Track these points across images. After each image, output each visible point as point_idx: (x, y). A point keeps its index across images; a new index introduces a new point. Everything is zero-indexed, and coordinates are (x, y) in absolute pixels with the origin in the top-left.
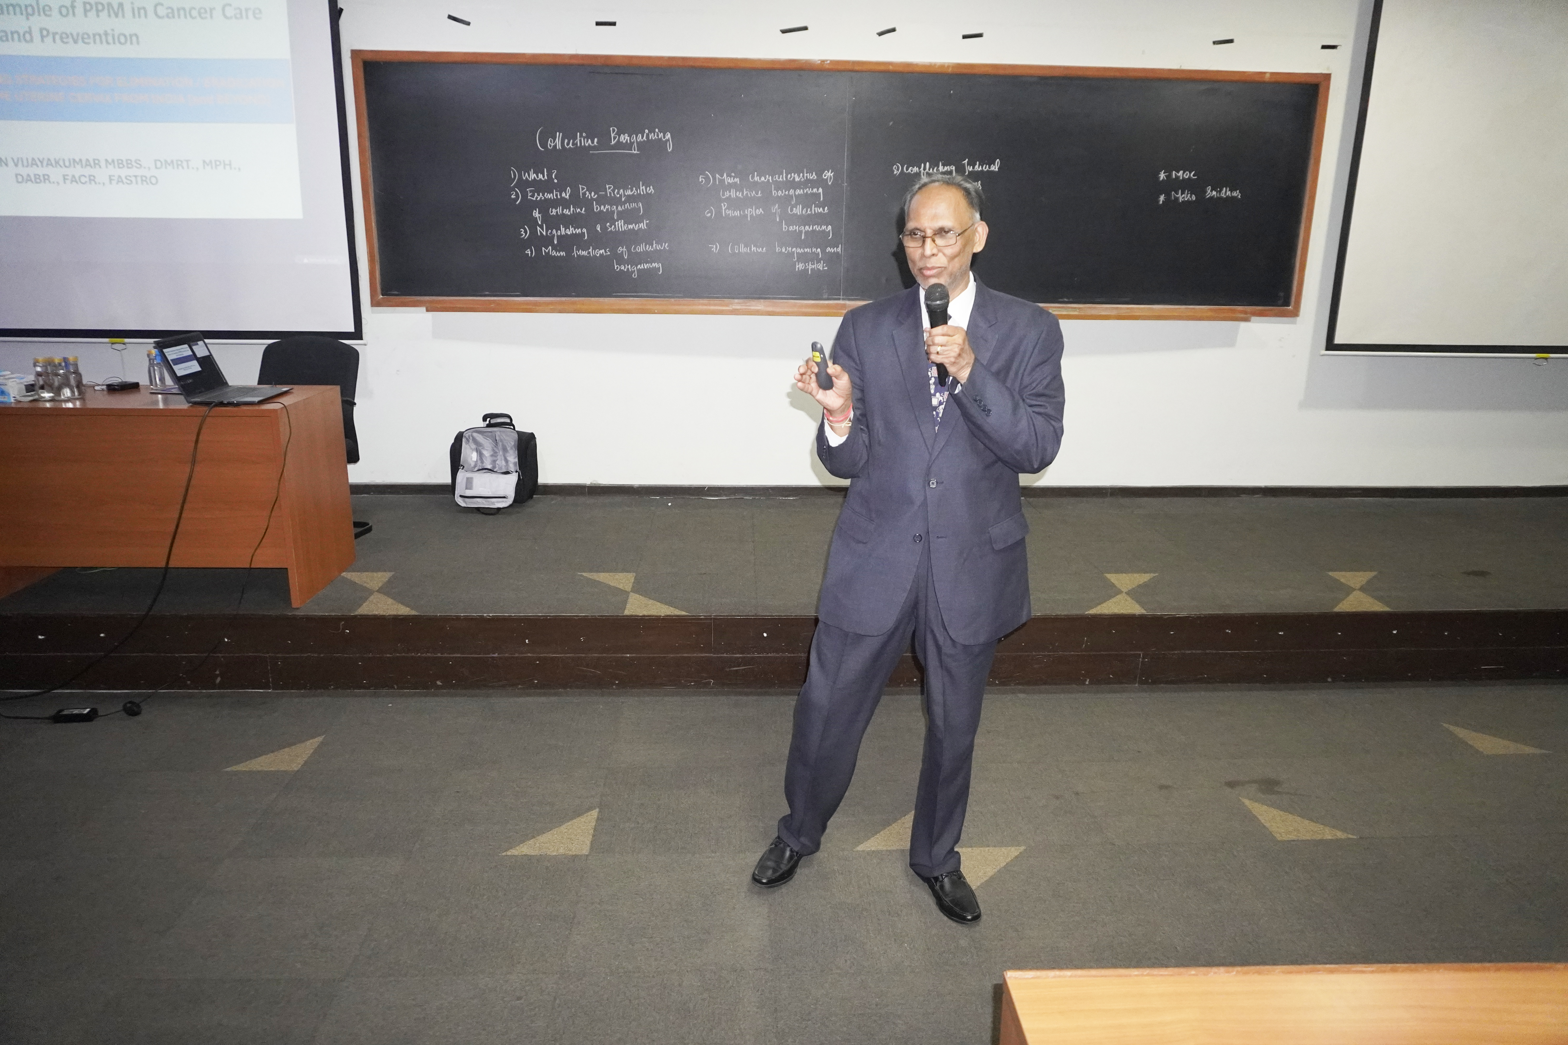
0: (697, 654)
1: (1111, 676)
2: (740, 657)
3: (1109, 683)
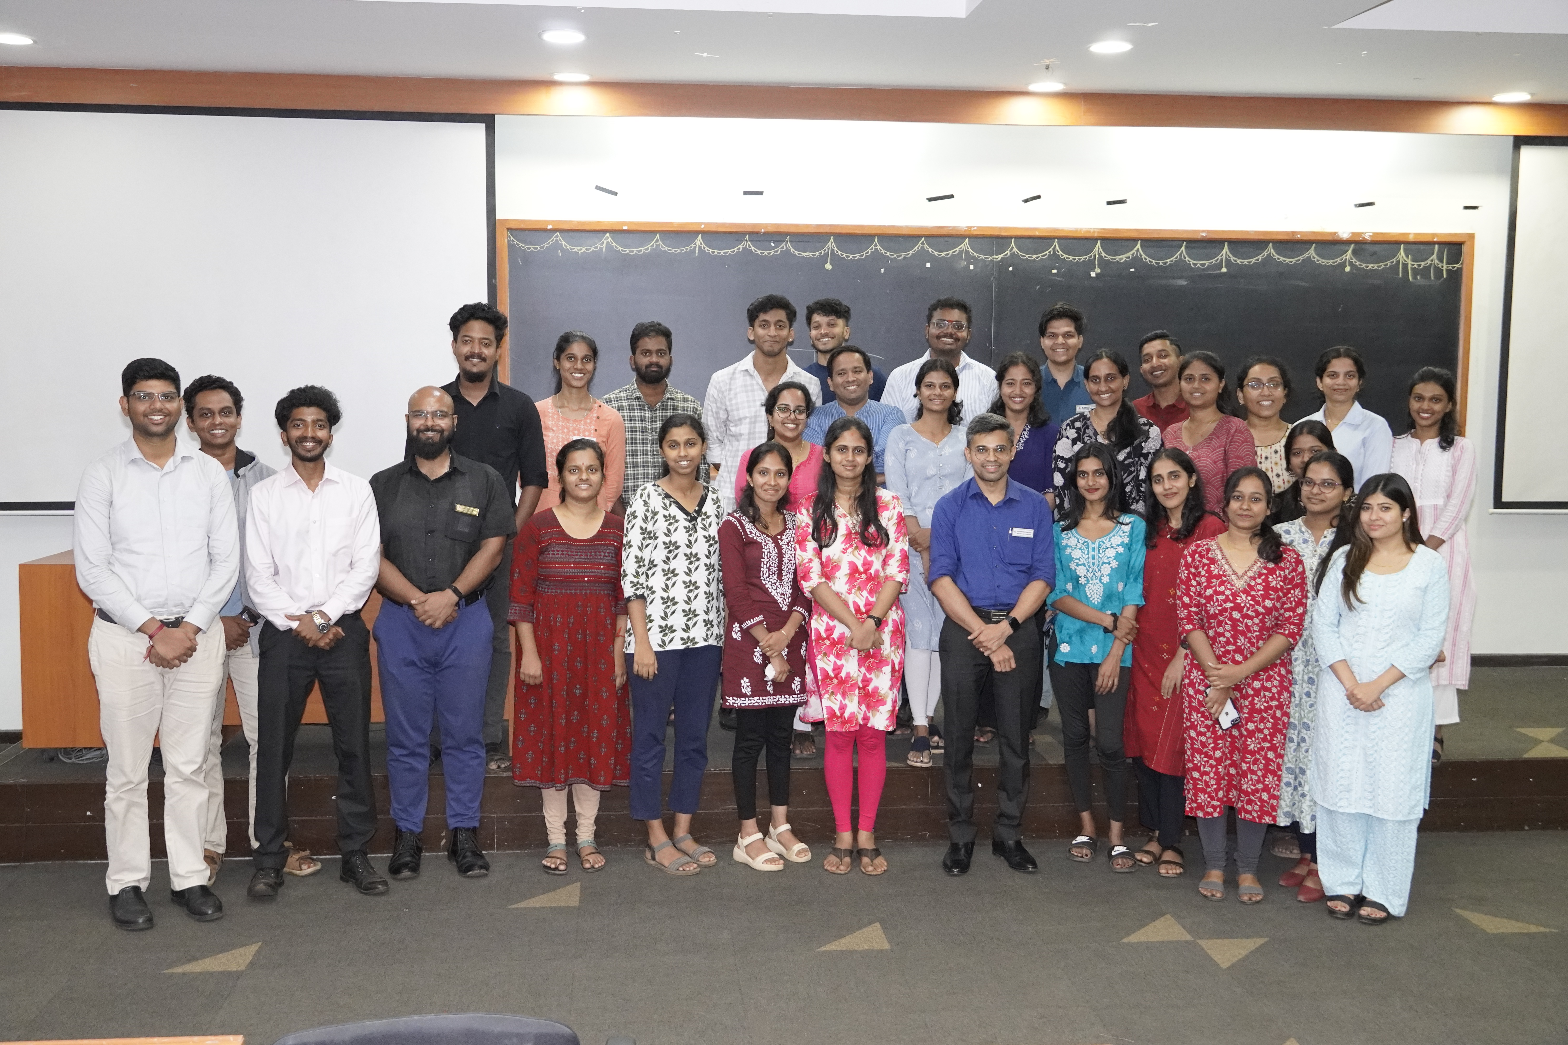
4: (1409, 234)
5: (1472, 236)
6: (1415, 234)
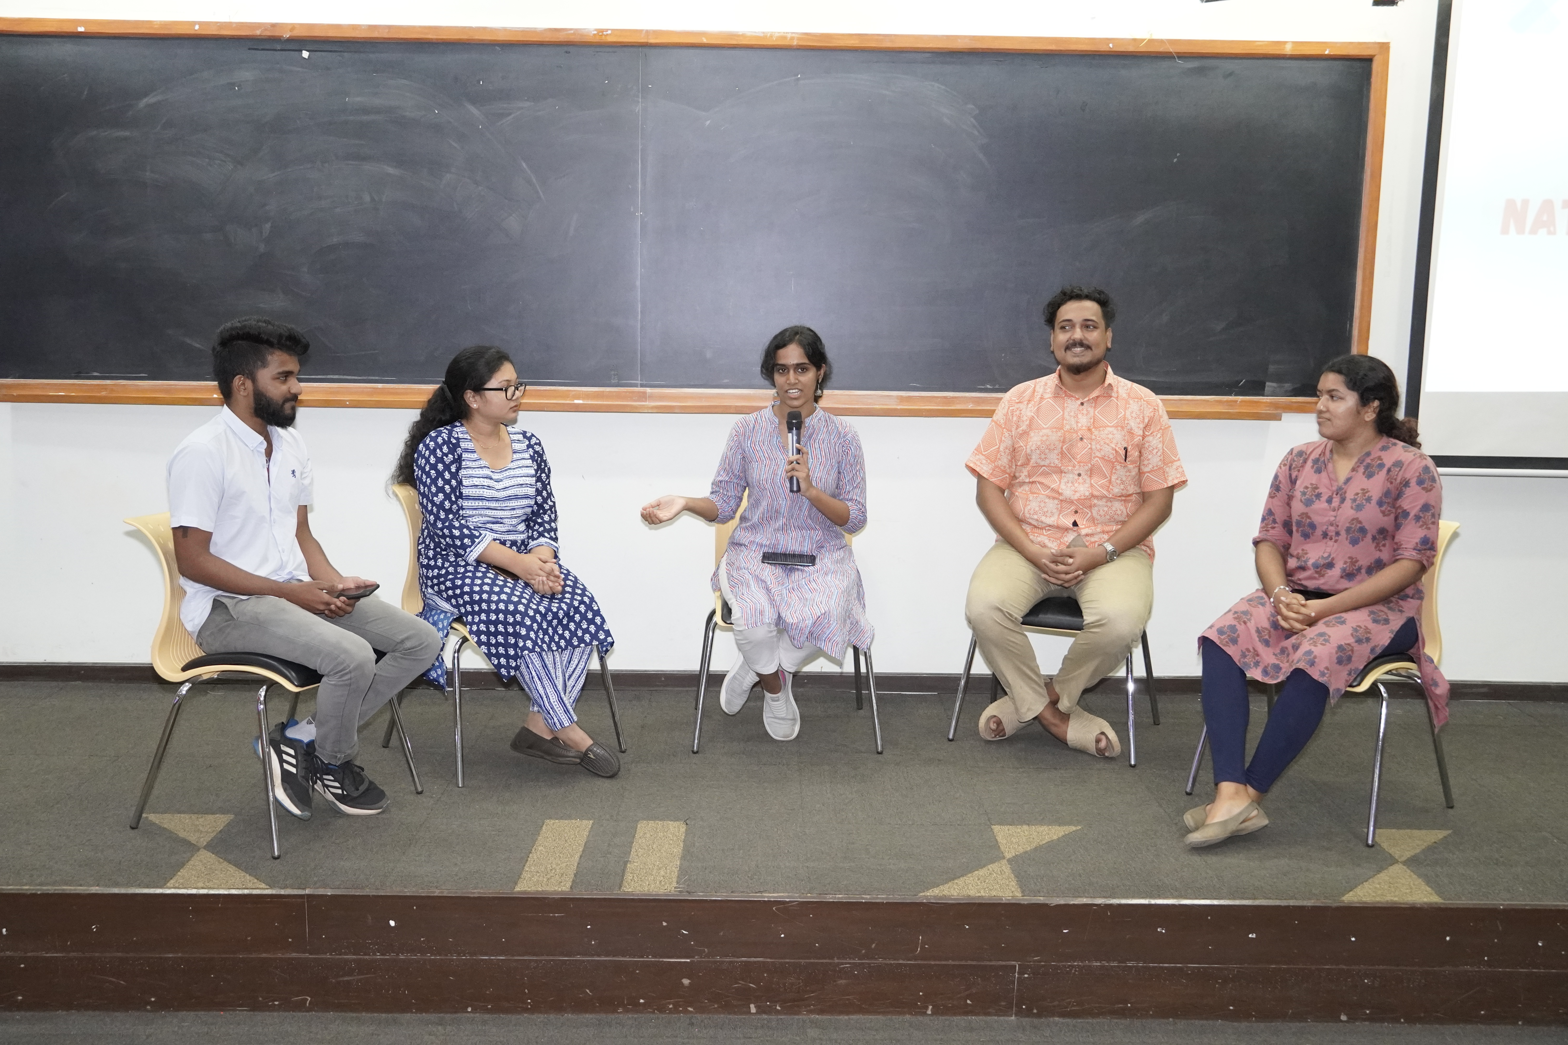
0: (283, 954)
1: (969, 1002)
2: (354, 960)
3: (966, 1013)
4: (1285, 43)
5: (1384, 47)
6: (1295, 43)
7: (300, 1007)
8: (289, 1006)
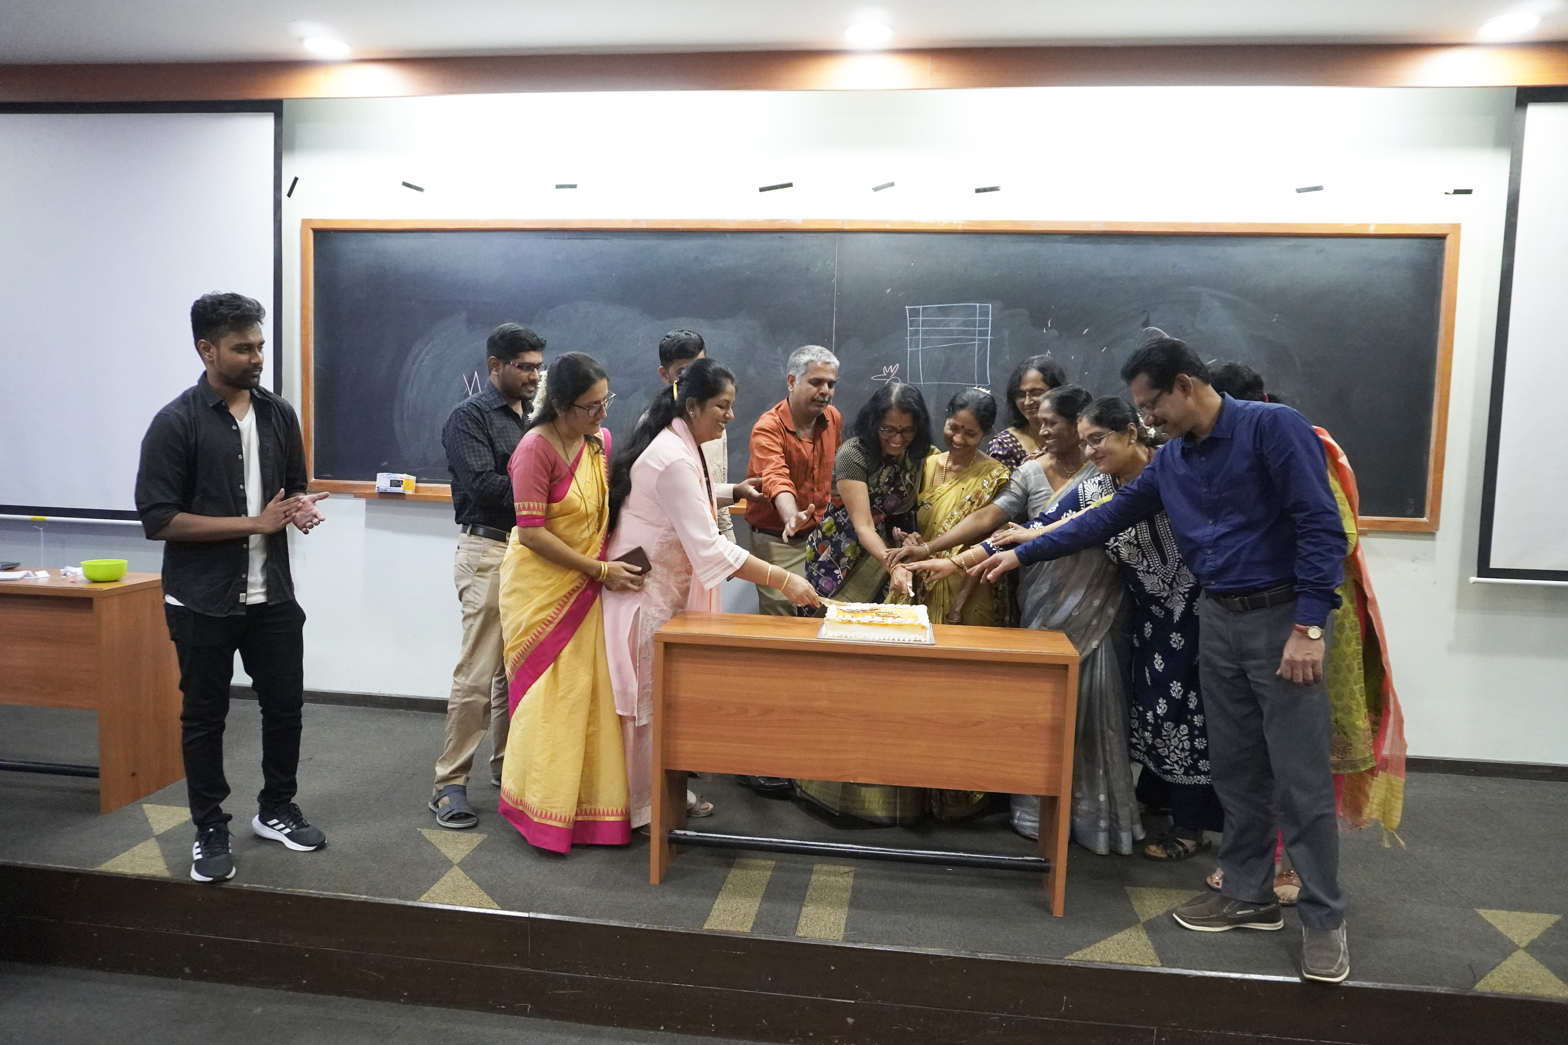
0: (509, 967)
5: (1457, 227)
7: (522, 1012)
8: (512, 1011)
